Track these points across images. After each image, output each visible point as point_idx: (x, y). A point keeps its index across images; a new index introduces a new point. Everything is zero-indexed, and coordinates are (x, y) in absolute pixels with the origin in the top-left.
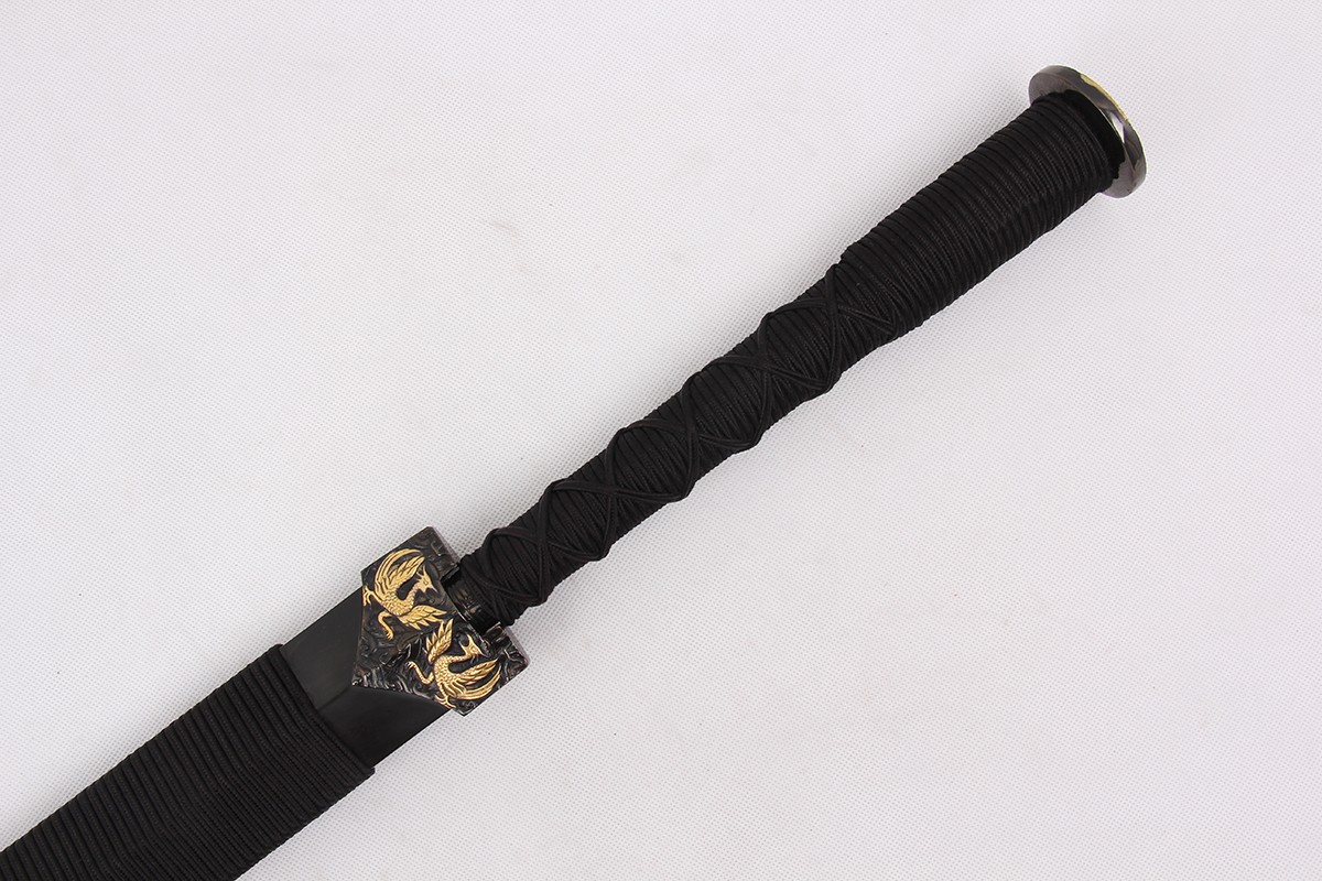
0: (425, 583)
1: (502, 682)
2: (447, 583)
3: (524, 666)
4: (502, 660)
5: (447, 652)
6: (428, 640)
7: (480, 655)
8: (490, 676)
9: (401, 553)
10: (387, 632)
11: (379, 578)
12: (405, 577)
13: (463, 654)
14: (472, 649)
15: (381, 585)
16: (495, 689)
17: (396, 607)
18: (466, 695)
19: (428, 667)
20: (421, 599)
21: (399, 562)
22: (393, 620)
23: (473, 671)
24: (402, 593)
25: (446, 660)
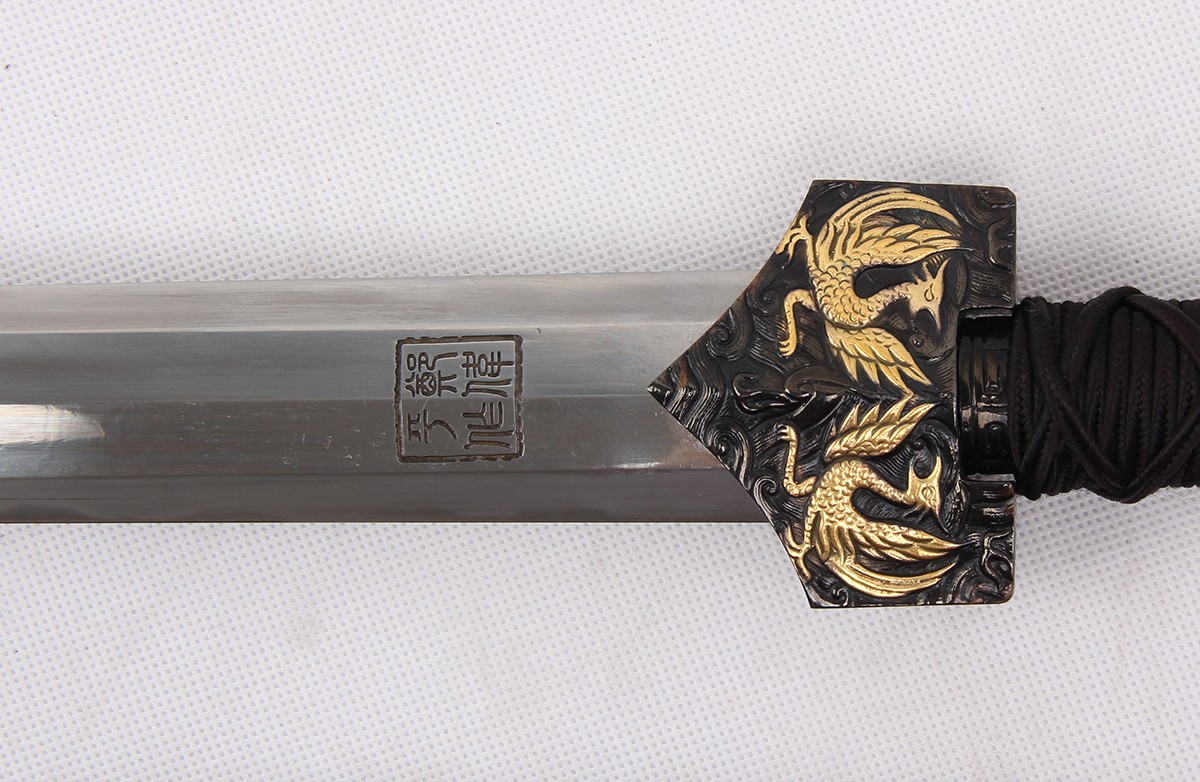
0: (924, 295)
1: (932, 596)
2: (969, 329)
3: (1001, 598)
4: (966, 554)
5: (874, 461)
6: (854, 411)
7: (931, 511)
8: (918, 566)
9: (918, 202)
10: (785, 337)
11: (843, 218)
12: (896, 254)
13: (902, 486)
14: (925, 491)
15: (837, 235)
16: (910, 599)
17: (838, 301)
18: (846, 569)
19: (816, 463)
20: (894, 319)
21: (902, 217)
22: (813, 323)
23: (894, 534)
24: (868, 281)
25: (861, 474)
